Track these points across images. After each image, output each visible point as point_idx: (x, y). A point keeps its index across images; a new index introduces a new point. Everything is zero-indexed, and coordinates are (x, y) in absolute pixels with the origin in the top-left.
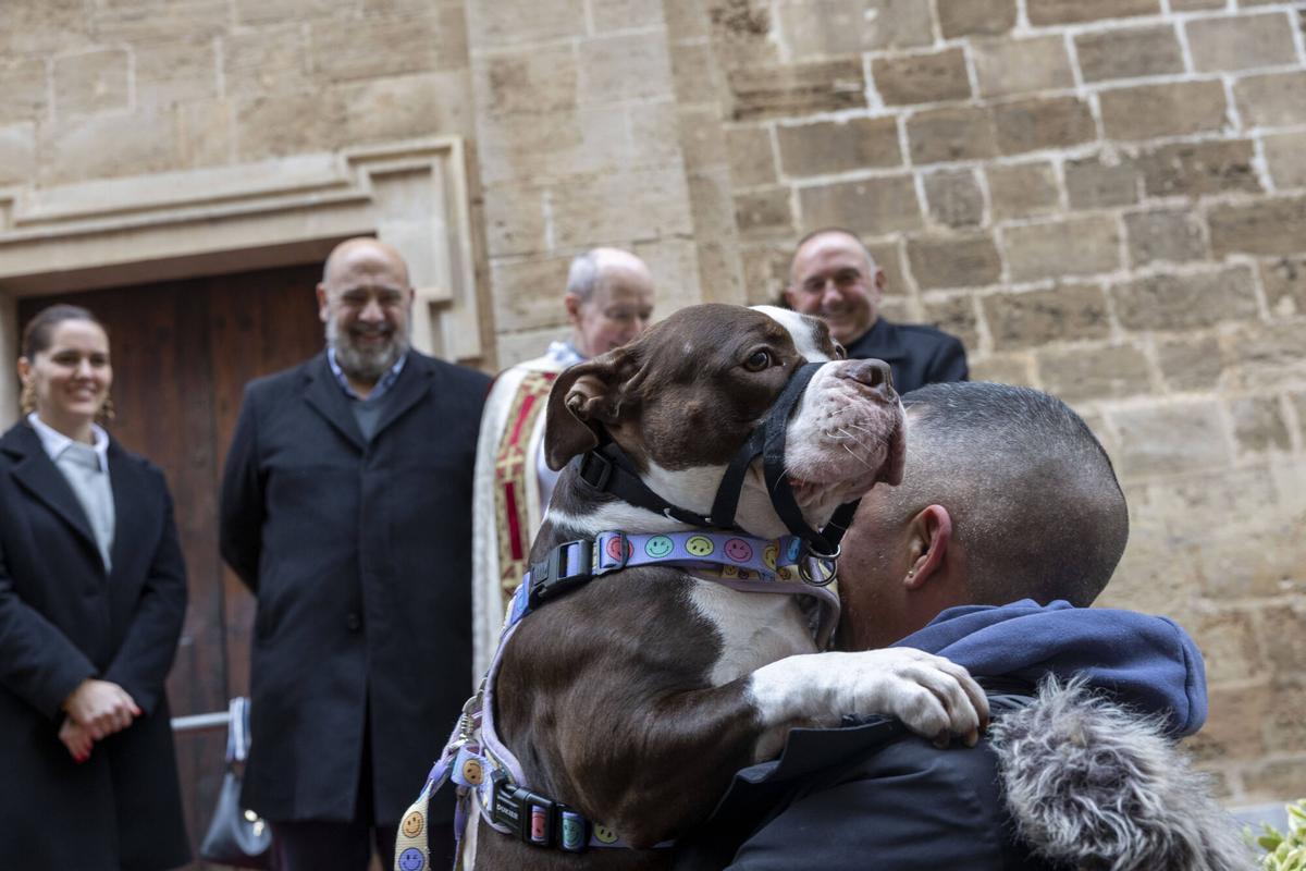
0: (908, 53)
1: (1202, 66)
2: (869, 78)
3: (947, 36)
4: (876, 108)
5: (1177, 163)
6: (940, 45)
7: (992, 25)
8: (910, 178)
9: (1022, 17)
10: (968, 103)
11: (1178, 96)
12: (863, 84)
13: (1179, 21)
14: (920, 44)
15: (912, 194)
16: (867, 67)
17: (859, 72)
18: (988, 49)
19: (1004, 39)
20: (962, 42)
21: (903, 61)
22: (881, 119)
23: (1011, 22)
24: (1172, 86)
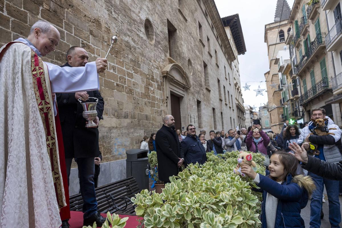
0: (15, 6)
1: (67, 41)
2: (5, 6)
3: (24, 9)
4: (5, 14)
5: (61, 56)
6: (22, 9)
7: (34, 12)
8: (11, 33)
9: (40, 15)
10: (26, 24)
11: (63, 44)
12: (3, 7)
13: (66, 32)
14: (19, 7)
15: (10, 37)
16: (5, 3)
17: (3, 4)
18: (32, 16)
19: (36, 16)
20: (28, 12)
21: (14, 7)
22: (6, 16)
23: (38, 15)
24: (62, 42)
